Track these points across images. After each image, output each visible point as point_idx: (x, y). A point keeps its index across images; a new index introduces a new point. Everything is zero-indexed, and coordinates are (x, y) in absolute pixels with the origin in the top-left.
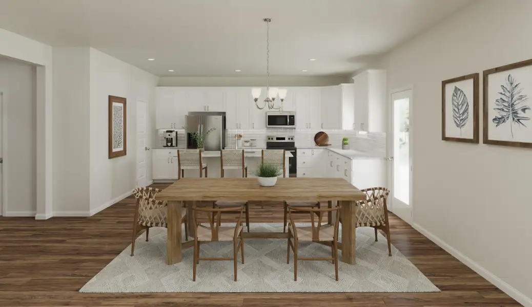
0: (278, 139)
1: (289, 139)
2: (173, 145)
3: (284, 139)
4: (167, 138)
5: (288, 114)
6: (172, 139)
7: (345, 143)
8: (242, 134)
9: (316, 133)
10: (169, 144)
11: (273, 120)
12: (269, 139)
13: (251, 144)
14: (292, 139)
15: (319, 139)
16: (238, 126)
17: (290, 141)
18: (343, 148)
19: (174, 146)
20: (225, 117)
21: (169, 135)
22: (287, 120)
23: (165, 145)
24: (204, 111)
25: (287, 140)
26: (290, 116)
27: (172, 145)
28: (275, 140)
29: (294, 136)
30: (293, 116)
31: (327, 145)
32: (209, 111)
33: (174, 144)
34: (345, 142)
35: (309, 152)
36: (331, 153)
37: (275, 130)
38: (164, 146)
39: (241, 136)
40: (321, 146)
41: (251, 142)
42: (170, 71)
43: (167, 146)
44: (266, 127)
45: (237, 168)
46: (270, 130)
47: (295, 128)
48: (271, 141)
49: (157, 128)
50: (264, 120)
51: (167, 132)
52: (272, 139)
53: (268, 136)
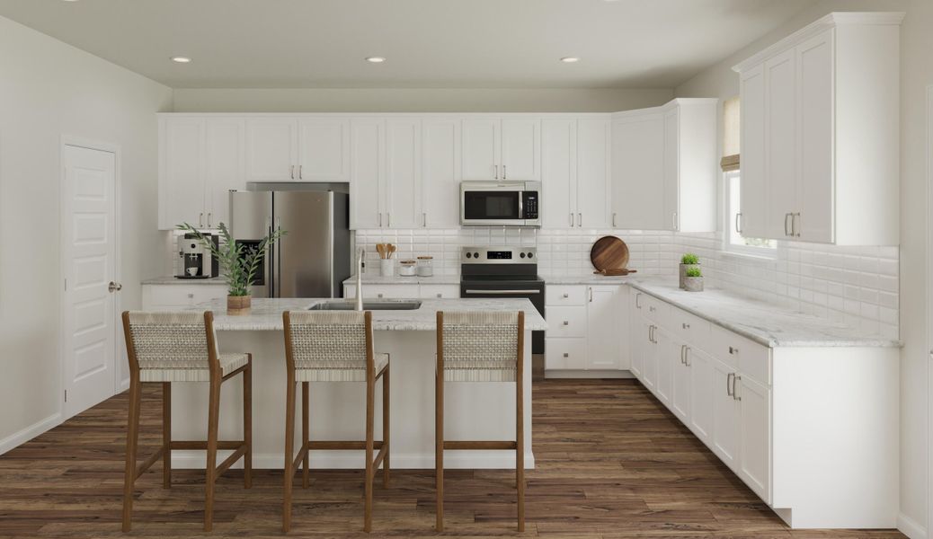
0: (492, 255)
1: (522, 255)
2: (204, 274)
3: (508, 255)
4: (188, 255)
5: (520, 189)
6: (200, 256)
7: (688, 273)
8: (394, 241)
9: (594, 240)
10: (193, 271)
11: (478, 205)
12: (469, 255)
13: (420, 269)
14: (530, 255)
15: (602, 257)
16: (382, 221)
17: (526, 261)
18: (683, 287)
19: (206, 277)
20: (347, 197)
21: (193, 246)
22: (520, 205)
23: (183, 274)
24: (290, 180)
25: (515, 260)
26: (526, 194)
27: (199, 274)
28: (484, 260)
29: (535, 249)
30: (535, 194)
31: (625, 273)
32: (304, 180)
33: (207, 270)
34: (690, 268)
35: (578, 293)
36: (647, 302)
37: (486, 232)
38: (180, 278)
39: (391, 248)
40: (609, 273)
41: (419, 266)
42: (177, 59)
43: (187, 276)
44: (460, 223)
45: (348, 375)
46: (471, 232)
47: (538, 227)
48: (473, 261)
49: (161, 227)
50: (456, 205)
51: (188, 236)
52: (476, 255)
53: (465, 248)
